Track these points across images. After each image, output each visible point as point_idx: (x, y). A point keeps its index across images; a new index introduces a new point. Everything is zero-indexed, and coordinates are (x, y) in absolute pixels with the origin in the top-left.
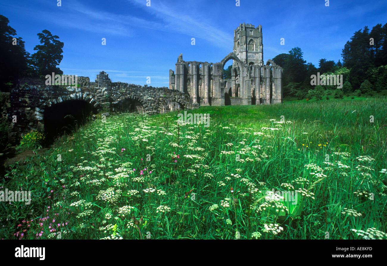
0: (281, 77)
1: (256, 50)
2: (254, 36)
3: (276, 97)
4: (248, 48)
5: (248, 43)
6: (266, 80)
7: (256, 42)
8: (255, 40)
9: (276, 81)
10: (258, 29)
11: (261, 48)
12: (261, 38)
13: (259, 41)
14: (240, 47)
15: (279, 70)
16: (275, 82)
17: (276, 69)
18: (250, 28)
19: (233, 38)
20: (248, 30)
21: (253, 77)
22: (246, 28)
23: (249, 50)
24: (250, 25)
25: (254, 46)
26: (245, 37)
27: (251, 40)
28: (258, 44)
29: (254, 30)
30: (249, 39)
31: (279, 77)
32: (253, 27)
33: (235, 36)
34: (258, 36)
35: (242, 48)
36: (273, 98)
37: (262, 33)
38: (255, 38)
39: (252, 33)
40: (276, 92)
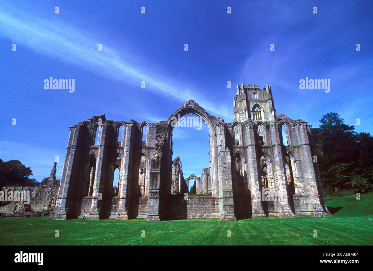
0: (308, 143)
1: (265, 118)
2: (260, 99)
3: (305, 189)
4: (252, 117)
5: (251, 109)
6: (272, 151)
7: (263, 107)
8: (263, 105)
9: (298, 153)
10: (265, 90)
11: (273, 114)
12: (271, 101)
13: (268, 105)
14: (240, 116)
15: (301, 127)
16: (296, 155)
17: (294, 125)
18: (252, 89)
19: (233, 108)
20: (250, 93)
21: (240, 147)
22: (246, 90)
23: (254, 119)
24: (251, 86)
25: (262, 113)
26: (245, 101)
27: (256, 106)
28: (268, 110)
29: (258, 92)
30: (252, 105)
31: (304, 142)
32: (256, 88)
33: (234, 106)
34: (266, 99)
35: (242, 118)
36: (296, 191)
37: (271, 95)
38: (262, 102)
39: (257, 97)
40: (302, 179)
